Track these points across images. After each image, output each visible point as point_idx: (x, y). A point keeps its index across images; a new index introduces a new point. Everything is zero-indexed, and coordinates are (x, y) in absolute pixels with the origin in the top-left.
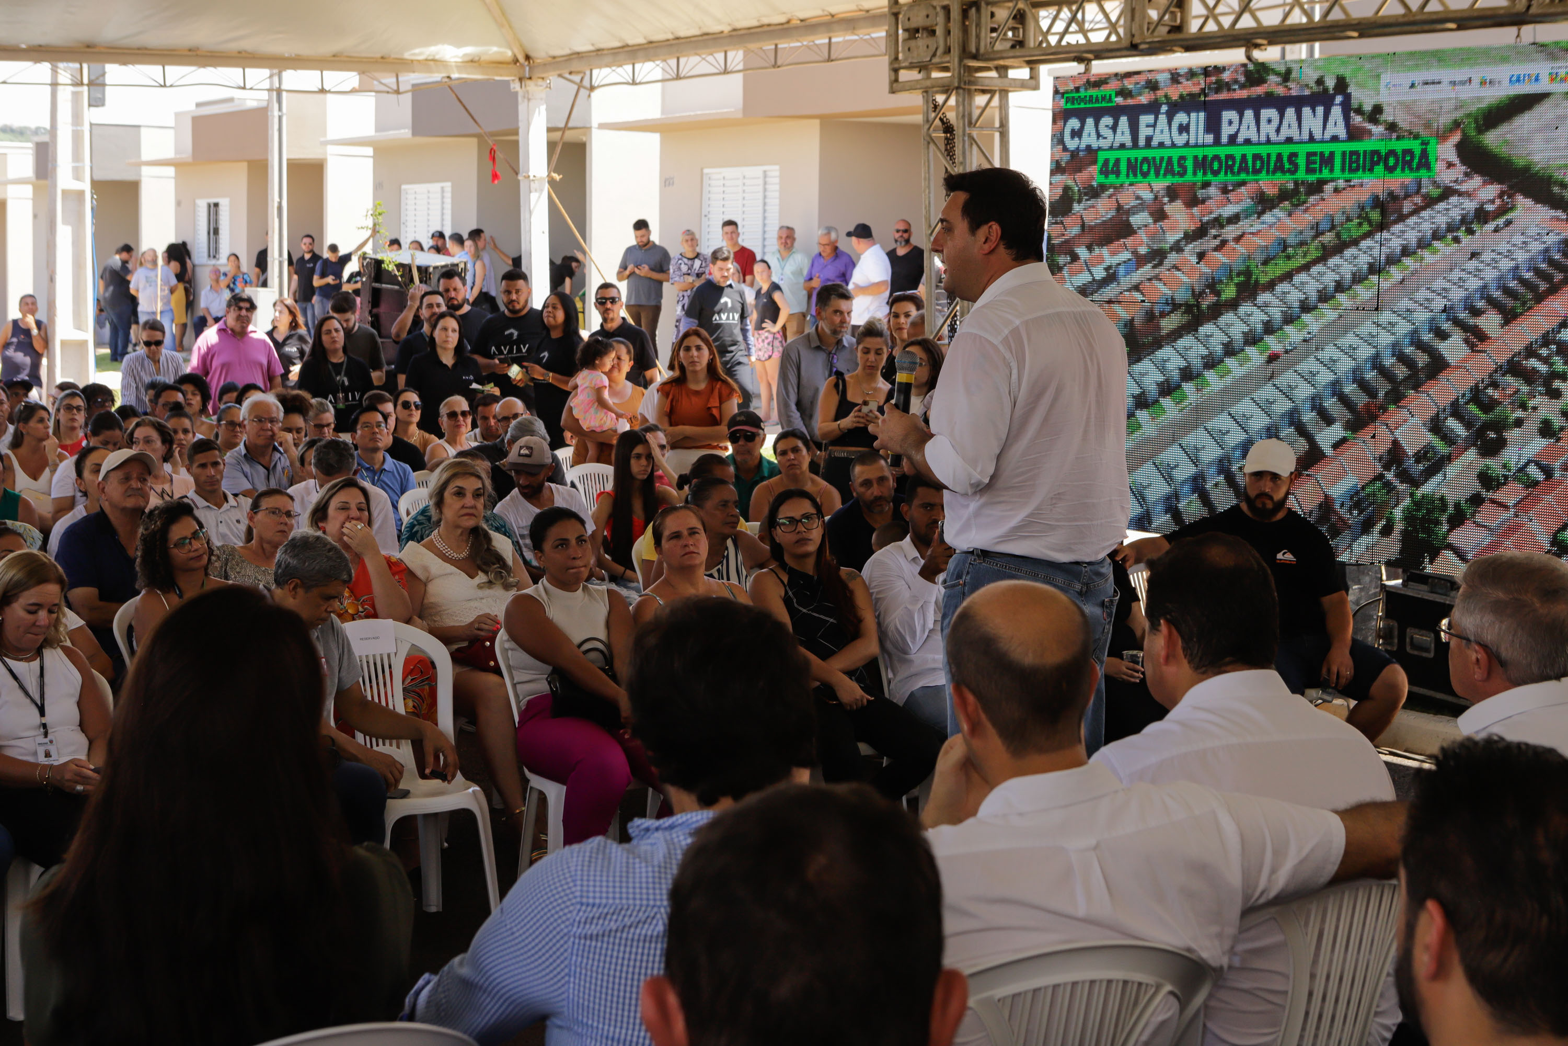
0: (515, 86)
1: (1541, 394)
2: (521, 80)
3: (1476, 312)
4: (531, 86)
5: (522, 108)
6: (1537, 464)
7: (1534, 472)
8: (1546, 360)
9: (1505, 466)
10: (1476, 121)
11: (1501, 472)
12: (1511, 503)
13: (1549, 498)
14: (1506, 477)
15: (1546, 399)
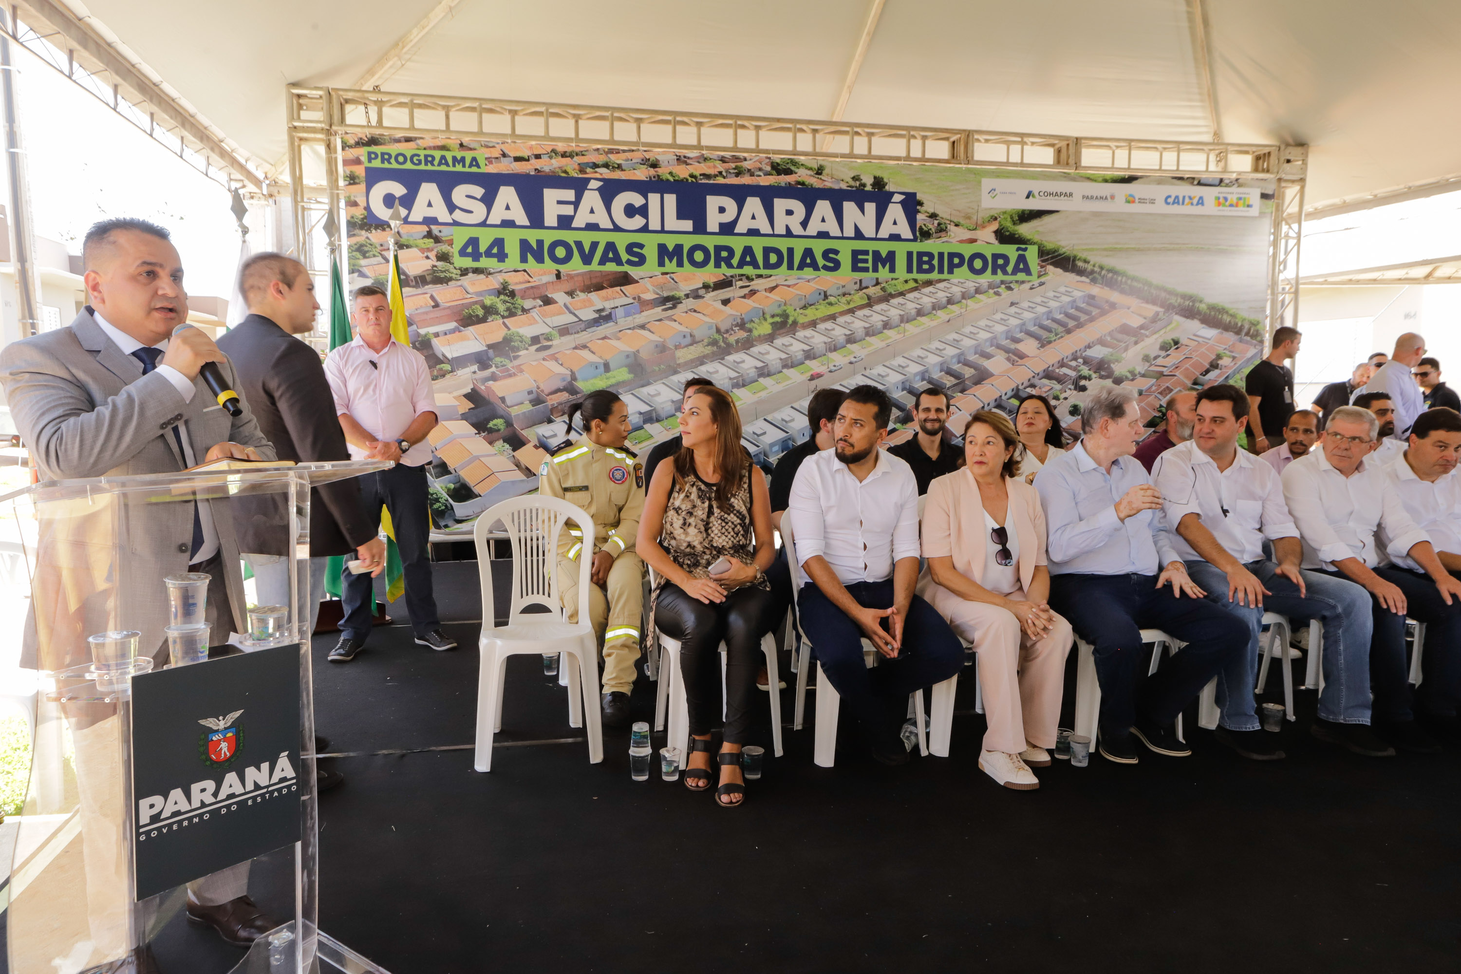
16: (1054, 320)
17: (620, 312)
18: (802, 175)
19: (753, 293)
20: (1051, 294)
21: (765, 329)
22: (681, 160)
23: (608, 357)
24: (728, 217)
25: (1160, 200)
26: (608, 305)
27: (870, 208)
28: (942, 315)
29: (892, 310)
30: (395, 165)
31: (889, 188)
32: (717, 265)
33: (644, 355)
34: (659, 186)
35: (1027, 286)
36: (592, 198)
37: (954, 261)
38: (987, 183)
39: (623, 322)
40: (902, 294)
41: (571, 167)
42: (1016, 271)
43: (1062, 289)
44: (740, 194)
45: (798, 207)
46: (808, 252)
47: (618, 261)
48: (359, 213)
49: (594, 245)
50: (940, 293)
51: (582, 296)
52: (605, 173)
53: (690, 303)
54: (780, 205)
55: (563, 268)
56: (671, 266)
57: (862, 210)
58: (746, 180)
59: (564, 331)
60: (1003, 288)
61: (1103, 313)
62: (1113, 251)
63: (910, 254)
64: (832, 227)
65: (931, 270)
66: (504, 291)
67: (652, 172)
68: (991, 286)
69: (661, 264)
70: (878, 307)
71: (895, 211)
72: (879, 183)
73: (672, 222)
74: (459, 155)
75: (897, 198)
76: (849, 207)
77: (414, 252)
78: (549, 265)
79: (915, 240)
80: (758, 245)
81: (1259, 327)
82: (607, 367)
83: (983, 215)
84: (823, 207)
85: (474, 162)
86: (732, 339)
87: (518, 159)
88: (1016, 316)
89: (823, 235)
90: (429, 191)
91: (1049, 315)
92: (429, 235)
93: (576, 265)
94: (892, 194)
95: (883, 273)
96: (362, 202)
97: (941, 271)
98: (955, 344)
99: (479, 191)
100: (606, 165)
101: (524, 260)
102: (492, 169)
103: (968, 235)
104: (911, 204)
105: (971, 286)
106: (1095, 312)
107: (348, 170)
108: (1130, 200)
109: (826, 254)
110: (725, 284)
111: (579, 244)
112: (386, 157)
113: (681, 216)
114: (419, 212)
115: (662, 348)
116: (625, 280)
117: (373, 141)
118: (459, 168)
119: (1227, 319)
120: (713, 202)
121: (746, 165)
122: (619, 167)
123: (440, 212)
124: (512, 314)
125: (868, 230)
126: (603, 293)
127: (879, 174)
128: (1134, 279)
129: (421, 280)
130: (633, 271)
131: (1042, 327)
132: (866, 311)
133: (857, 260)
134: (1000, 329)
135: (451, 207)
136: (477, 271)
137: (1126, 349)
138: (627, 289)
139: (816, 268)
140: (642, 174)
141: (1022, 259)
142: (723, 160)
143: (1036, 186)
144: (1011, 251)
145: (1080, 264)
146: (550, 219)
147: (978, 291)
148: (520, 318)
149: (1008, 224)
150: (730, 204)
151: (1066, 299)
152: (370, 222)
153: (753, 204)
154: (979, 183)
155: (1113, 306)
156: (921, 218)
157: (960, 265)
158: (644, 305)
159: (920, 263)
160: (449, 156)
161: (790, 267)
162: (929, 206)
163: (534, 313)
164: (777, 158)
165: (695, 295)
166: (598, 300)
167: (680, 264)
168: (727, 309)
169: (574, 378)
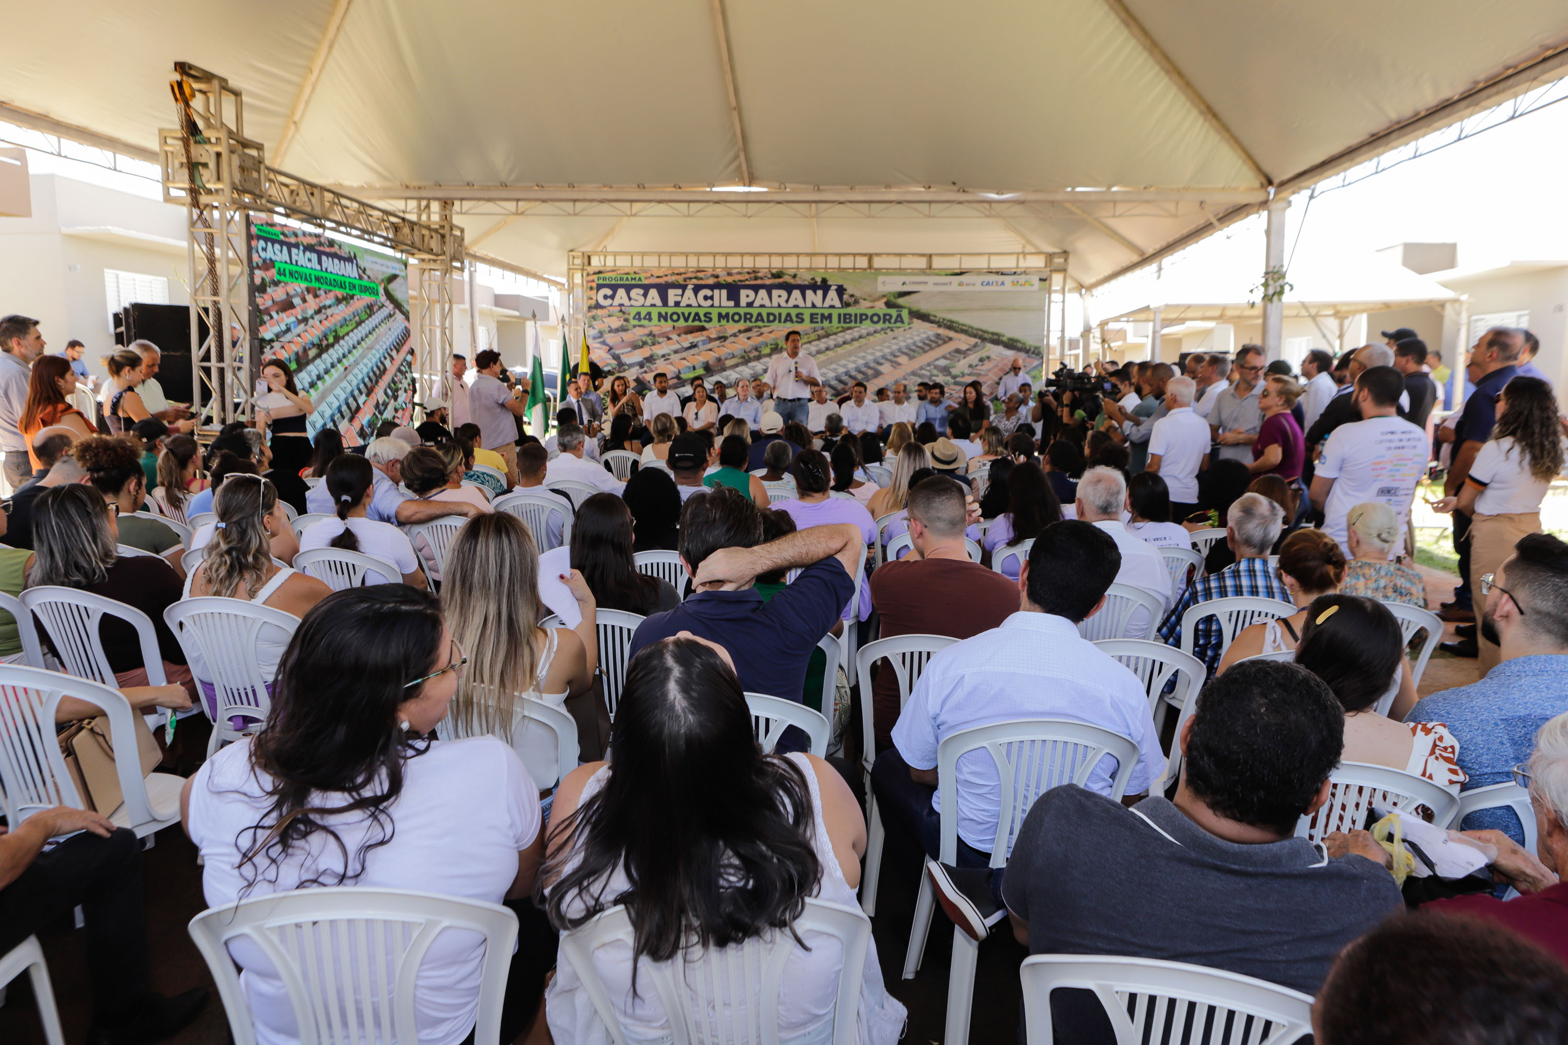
16: (918, 346)
17: (700, 344)
18: (787, 279)
19: (761, 334)
20: (915, 333)
21: (767, 351)
22: (729, 274)
23: (695, 363)
24: (750, 300)
25: (979, 284)
26: (695, 340)
27: (820, 293)
28: (856, 344)
29: (831, 342)
30: (608, 282)
31: (829, 283)
32: (745, 321)
33: (711, 362)
34: (718, 286)
35: (901, 329)
36: (689, 292)
37: (862, 318)
38: (881, 279)
39: (702, 347)
40: (835, 334)
41: (680, 279)
42: (896, 322)
43: (922, 331)
44: (756, 289)
45: (784, 294)
46: (789, 315)
47: (700, 320)
48: (593, 302)
49: (690, 314)
50: (855, 333)
51: (684, 336)
52: (695, 281)
53: (732, 339)
54: (775, 293)
55: (676, 324)
56: (724, 322)
57: (815, 293)
58: (759, 282)
59: (676, 352)
60: (888, 331)
61: (945, 342)
62: (950, 311)
63: (840, 315)
64: (800, 302)
65: (851, 322)
66: (651, 334)
67: (716, 280)
68: (882, 329)
69: (719, 321)
70: (824, 340)
71: (832, 294)
72: (824, 281)
73: (725, 302)
74: (634, 276)
75: (834, 288)
76: (809, 293)
77: (614, 318)
78: (670, 323)
79: (842, 307)
80: (764, 312)
81: (1041, 350)
82: (694, 368)
83: (878, 295)
84: (796, 293)
85: (640, 279)
86: (751, 355)
87: (658, 277)
88: (896, 344)
89: (796, 306)
90: (621, 292)
91: (914, 344)
92: (621, 311)
93: (682, 323)
94: (830, 286)
95: (826, 324)
96: (595, 298)
97: (856, 322)
98: (863, 358)
99: (641, 291)
100: (696, 278)
101: (659, 320)
102: (647, 282)
103: (870, 304)
104: (841, 290)
105: (872, 329)
106: (940, 342)
107: (589, 285)
108: (961, 284)
109: (797, 316)
110: (749, 330)
111: (683, 314)
112: (604, 279)
113: (729, 299)
114: (617, 301)
115: (719, 360)
116: (703, 329)
117: (600, 272)
118: (633, 282)
119: (1019, 345)
120: (743, 293)
121: (759, 275)
122: (701, 279)
123: (625, 301)
124: (654, 344)
125: (819, 303)
126: (693, 335)
127: (824, 276)
128: (963, 325)
129: (617, 330)
130: (706, 325)
131: (910, 349)
132: (817, 342)
133: (813, 317)
134: (887, 351)
135: (630, 299)
136: (640, 326)
137: (959, 361)
138: (704, 333)
139: (792, 321)
140: (711, 281)
141: (899, 316)
142: (748, 273)
143: (907, 279)
144: (894, 312)
145: (932, 318)
146: (671, 302)
147: (875, 332)
148: (657, 346)
149: (892, 299)
150: (751, 293)
151: (924, 336)
152: (598, 306)
153: (763, 293)
154: (876, 279)
155: (951, 339)
156: (845, 297)
157: (866, 319)
158: (711, 340)
159: (845, 318)
160: (630, 277)
161: (780, 321)
162: (850, 290)
163: (663, 344)
164: (774, 271)
165: (735, 335)
166: (691, 338)
167: (728, 321)
168: (750, 342)
169: (679, 372)
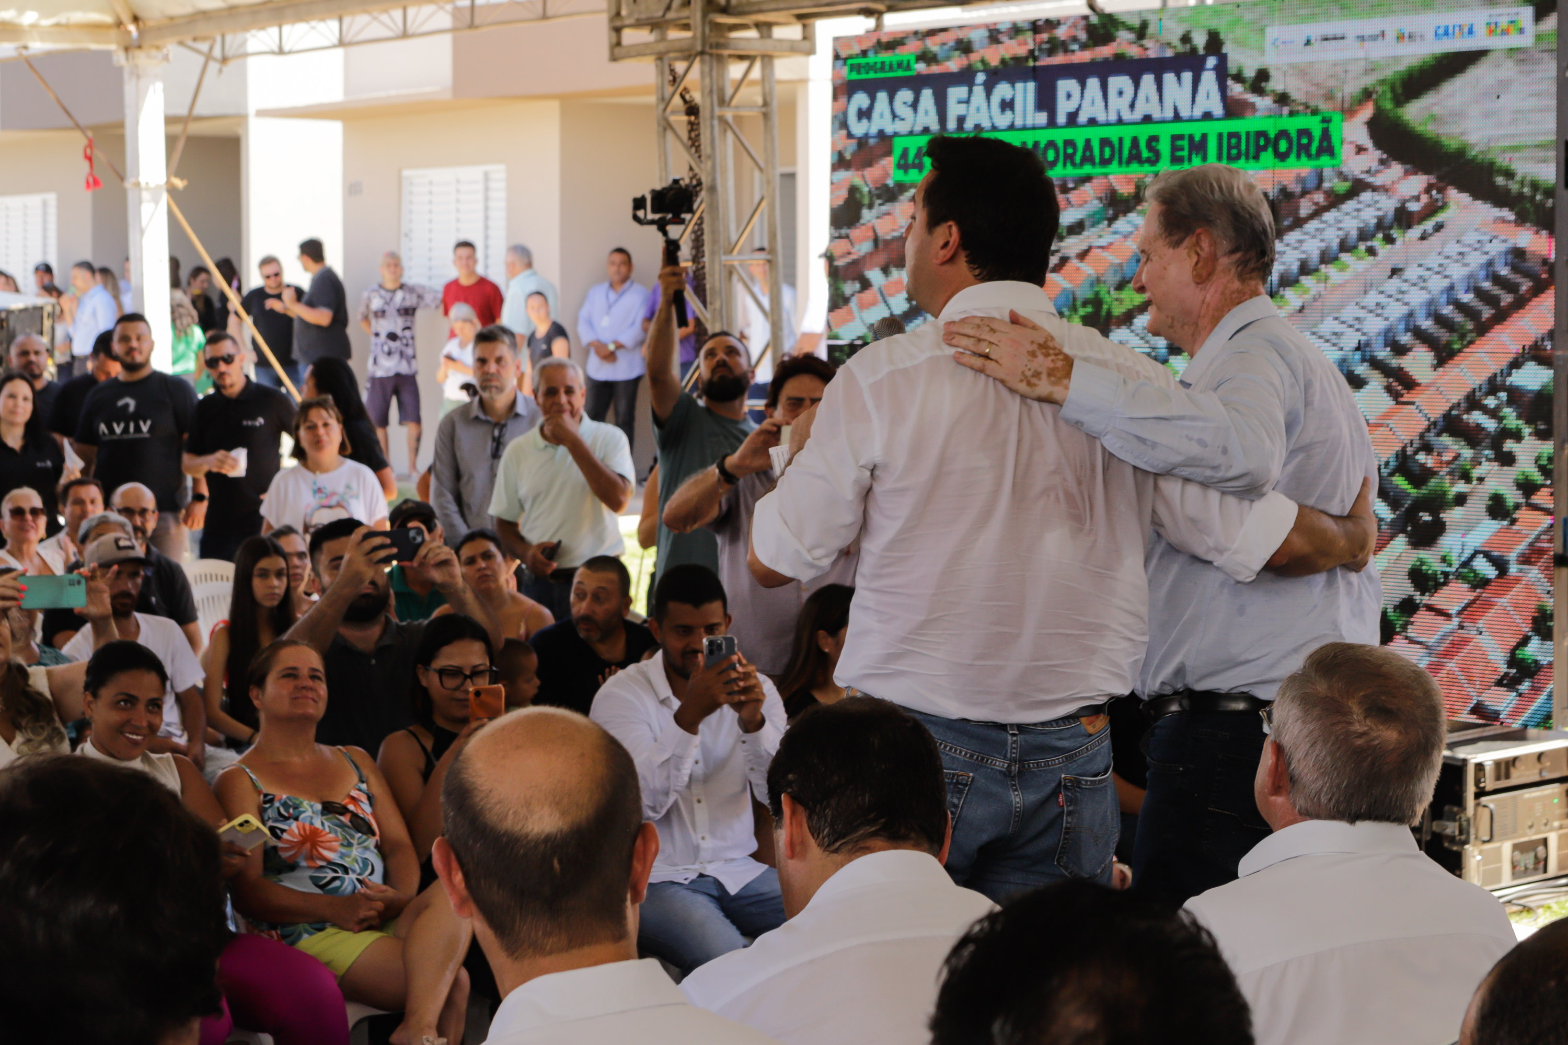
0: (120, 58)
1: (1489, 460)
2: (127, 49)
3: (1400, 350)
4: (141, 58)
5: (129, 88)
6: (1487, 555)
7: (1483, 567)
8: (1494, 414)
9: (1444, 559)
10: (1393, 89)
11: (1439, 567)
12: (1453, 610)
13: (1503, 601)
14: (1446, 574)
15: (1495, 466)
